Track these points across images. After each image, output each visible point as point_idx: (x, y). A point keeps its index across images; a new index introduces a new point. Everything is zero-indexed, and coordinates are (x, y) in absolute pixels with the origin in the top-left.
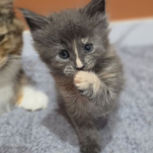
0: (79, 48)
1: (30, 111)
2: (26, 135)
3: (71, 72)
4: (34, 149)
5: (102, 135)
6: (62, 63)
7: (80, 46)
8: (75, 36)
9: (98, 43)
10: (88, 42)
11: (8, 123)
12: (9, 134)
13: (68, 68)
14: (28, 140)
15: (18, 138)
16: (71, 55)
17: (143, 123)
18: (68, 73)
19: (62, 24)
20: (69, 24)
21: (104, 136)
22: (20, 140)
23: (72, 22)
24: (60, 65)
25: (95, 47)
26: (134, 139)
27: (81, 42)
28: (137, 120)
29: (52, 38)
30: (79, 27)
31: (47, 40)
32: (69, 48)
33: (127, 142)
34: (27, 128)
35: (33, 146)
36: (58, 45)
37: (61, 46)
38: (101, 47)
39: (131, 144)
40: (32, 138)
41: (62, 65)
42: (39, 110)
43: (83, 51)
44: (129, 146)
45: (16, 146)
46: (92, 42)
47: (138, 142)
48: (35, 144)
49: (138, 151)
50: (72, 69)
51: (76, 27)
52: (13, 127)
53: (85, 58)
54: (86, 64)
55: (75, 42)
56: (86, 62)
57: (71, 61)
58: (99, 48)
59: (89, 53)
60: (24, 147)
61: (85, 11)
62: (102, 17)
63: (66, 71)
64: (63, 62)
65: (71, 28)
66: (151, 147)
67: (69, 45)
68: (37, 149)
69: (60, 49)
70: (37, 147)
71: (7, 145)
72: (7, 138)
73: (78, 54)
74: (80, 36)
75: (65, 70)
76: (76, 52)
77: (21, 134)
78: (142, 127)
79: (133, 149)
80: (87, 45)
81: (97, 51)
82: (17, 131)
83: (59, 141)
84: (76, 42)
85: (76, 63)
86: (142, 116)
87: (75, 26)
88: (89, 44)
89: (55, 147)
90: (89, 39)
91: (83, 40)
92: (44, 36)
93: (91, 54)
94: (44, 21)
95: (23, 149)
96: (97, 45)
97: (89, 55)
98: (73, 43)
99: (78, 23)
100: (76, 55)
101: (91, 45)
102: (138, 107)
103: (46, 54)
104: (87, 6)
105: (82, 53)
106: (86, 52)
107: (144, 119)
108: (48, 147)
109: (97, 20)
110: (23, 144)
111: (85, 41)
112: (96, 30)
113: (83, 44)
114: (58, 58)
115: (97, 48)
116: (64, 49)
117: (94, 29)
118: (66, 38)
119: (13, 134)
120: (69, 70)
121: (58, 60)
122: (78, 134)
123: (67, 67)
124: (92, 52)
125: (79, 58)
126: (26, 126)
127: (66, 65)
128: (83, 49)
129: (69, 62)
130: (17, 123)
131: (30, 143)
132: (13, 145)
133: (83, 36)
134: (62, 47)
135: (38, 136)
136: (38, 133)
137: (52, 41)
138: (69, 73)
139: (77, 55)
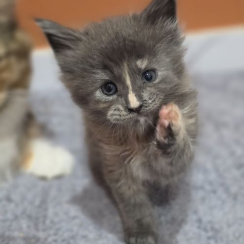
0: (133, 75)
1: (43, 178)
2: (37, 218)
3: (120, 116)
4: (50, 240)
5: (160, 216)
6: (105, 102)
7: (135, 72)
8: (126, 55)
9: (166, 68)
10: (147, 65)
11: (9, 199)
12: (10, 216)
13: (115, 110)
14: (41, 227)
15: (24, 224)
16: (120, 87)
17: (224, 196)
18: (115, 117)
19: (104, 38)
20: (115, 37)
21: (163, 218)
22: (29, 227)
23: (120, 35)
24: (102, 106)
25: (161, 74)
26: (210, 222)
27: (137, 66)
28: (214, 192)
29: (88, 62)
30: (131, 41)
31: (81, 66)
32: (117, 75)
33: (199, 227)
34: (39, 207)
35: (49, 236)
36: (98, 73)
37: (103, 74)
38: (170, 74)
39: (205, 230)
40: (48, 222)
41: (105, 105)
42: (59, 177)
43: (140, 81)
44: (203, 233)
45: (21, 235)
46: (155, 66)
47: (216, 226)
48: (52, 232)
49: (216, 241)
50: (122, 111)
51: (127, 42)
52: (17, 205)
53: (143, 92)
54: (145, 102)
55: (126, 65)
56: (144, 99)
57: (120, 98)
58: (167, 76)
59: (151, 84)
60: (34, 237)
61: (143, 18)
62: (171, 26)
63: (112, 115)
64: (107, 100)
65: (119, 43)
66: (237, 235)
67: (116, 70)
68: (55, 241)
69: (102, 80)
70: (54, 238)
71: (7, 234)
72: (8, 223)
73: (132, 85)
74: (134, 57)
75: (110, 112)
76: (128, 82)
77: (30, 217)
78: (224, 202)
79: (209, 238)
80: (147, 71)
81: (163, 81)
82: (24, 212)
83: (91, 227)
84: (128, 65)
85: (128, 100)
86: (222, 185)
87: (124, 40)
88: (150, 68)
89: (84, 237)
90: (148, 60)
91: (139, 63)
92: (75, 60)
93: (154, 85)
94: (76, 37)
95: (33, 241)
96: (162, 70)
97: (150, 87)
98: (122, 67)
99: (130, 36)
100: (128, 88)
101: (154, 71)
102: (217, 170)
103: (81, 91)
104: (145, 10)
105: (139, 84)
106: (144, 83)
107: (227, 190)
108: (73, 237)
109: (162, 29)
110: (33, 232)
111: (142, 64)
112: (160, 46)
113: (140, 70)
114: (99, 94)
115: (164, 75)
116: (107, 78)
117: (158, 45)
118: (111, 60)
119: (16, 218)
120: (117, 112)
121: (98, 98)
122: (121, 216)
123: (113, 107)
124: (155, 82)
125: (133, 92)
126: (37, 202)
127: (112, 105)
128: (140, 78)
129: (117, 99)
130: (23, 198)
131: (44, 230)
132: (16, 234)
133: (140, 56)
134: (106, 76)
135: (56, 219)
136: (56, 214)
137: (88, 67)
138: (118, 117)
139: (130, 87)
